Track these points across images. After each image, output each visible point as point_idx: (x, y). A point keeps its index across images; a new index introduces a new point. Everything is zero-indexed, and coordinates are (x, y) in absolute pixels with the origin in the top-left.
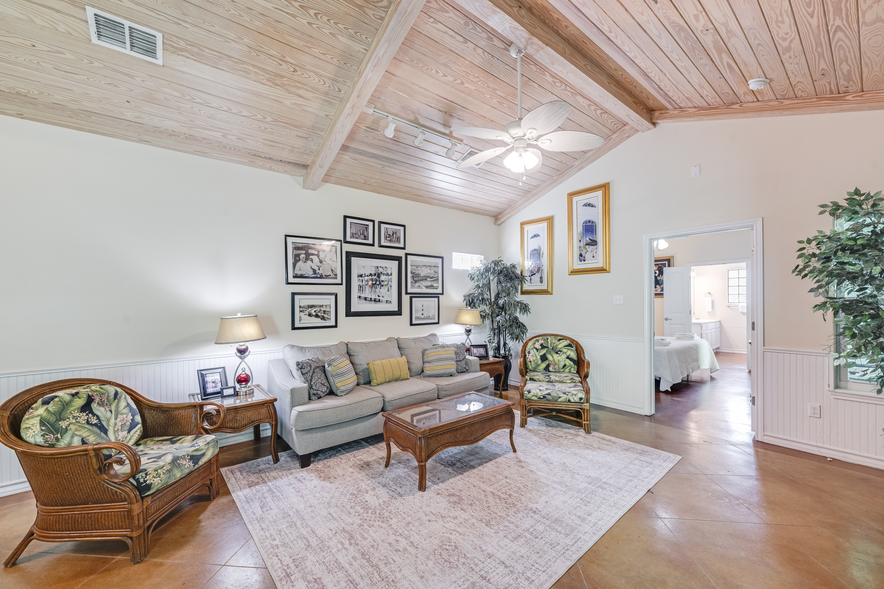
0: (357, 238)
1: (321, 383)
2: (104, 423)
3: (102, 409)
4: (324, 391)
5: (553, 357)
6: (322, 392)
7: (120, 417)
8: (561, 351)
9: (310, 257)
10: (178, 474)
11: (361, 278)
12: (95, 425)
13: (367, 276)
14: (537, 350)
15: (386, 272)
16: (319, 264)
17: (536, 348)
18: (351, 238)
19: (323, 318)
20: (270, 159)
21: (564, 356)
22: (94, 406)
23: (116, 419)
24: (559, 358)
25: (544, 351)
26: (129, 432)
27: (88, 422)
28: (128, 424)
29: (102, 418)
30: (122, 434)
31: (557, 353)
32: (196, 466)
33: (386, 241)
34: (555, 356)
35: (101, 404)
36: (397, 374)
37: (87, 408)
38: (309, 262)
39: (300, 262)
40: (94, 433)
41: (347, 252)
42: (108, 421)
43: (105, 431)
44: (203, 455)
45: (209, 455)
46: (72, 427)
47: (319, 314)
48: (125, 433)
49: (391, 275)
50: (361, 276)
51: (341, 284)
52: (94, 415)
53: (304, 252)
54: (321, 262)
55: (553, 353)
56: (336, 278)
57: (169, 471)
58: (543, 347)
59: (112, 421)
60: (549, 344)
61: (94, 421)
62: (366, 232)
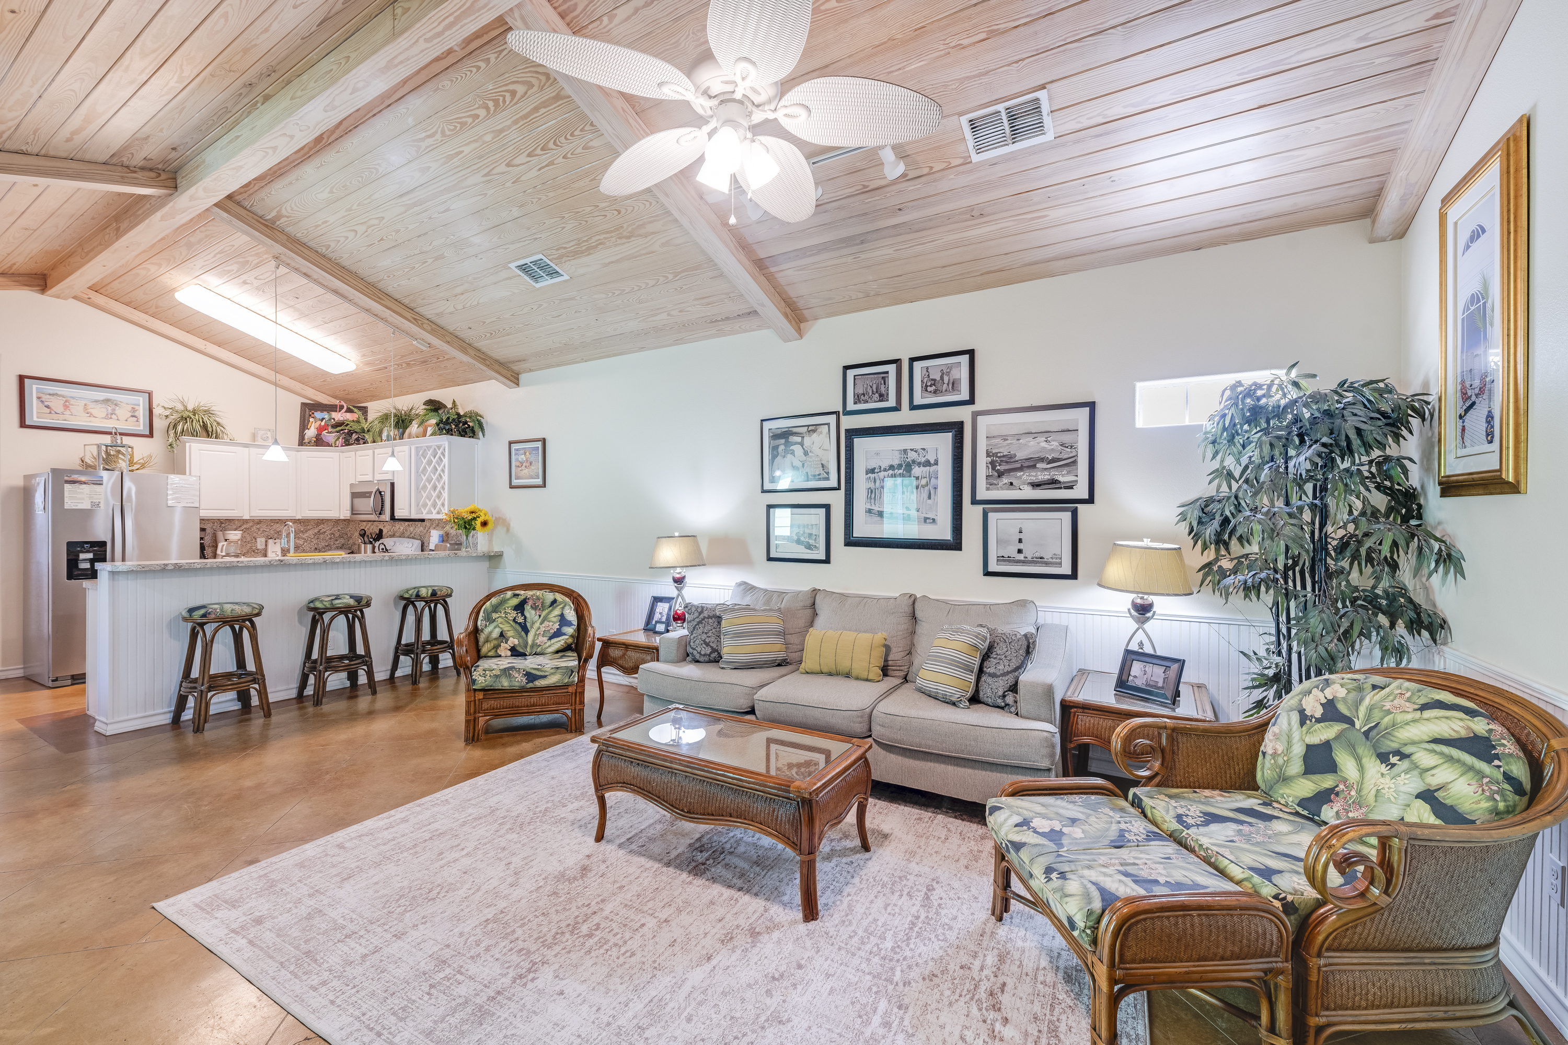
0: (866, 402)
1: (704, 641)
2: (528, 625)
3: (533, 612)
4: (703, 653)
5: (1361, 769)
6: (700, 653)
7: (546, 623)
8: (1404, 756)
9: (792, 448)
10: (505, 683)
11: (872, 476)
12: (520, 624)
13: (885, 470)
14: (1304, 719)
15: (923, 460)
16: (804, 458)
17: (1302, 712)
18: (855, 403)
19: (809, 547)
20: (728, 318)
21: (1411, 784)
22: (527, 607)
23: (541, 624)
24: (1386, 782)
25: (1326, 733)
26: (550, 638)
27: (514, 620)
28: (552, 631)
29: (528, 620)
30: (541, 640)
31: (1383, 758)
32: (531, 685)
33: (926, 394)
34: (1374, 767)
35: (534, 607)
36: (844, 665)
37: (520, 608)
38: (789, 456)
39: (779, 457)
40: (515, 630)
41: (847, 431)
42: (533, 623)
43: (526, 630)
44: (545, 677)
45: (553, 680)
46: (500, 620)
47: (802, 539)
48: (545, 639)
49: (936, 463)
50: (872, 471)
51: (839, 488)
52: (523, 614)
53: (783, 441)
54: (806, 453)
55: (1364, 750)
56: (827, 479)
57: (497, 676)
58: (1331, 712)
59: (537, 625)
60: (1362, 710)
61: (520, 620)
62: (883, 386)
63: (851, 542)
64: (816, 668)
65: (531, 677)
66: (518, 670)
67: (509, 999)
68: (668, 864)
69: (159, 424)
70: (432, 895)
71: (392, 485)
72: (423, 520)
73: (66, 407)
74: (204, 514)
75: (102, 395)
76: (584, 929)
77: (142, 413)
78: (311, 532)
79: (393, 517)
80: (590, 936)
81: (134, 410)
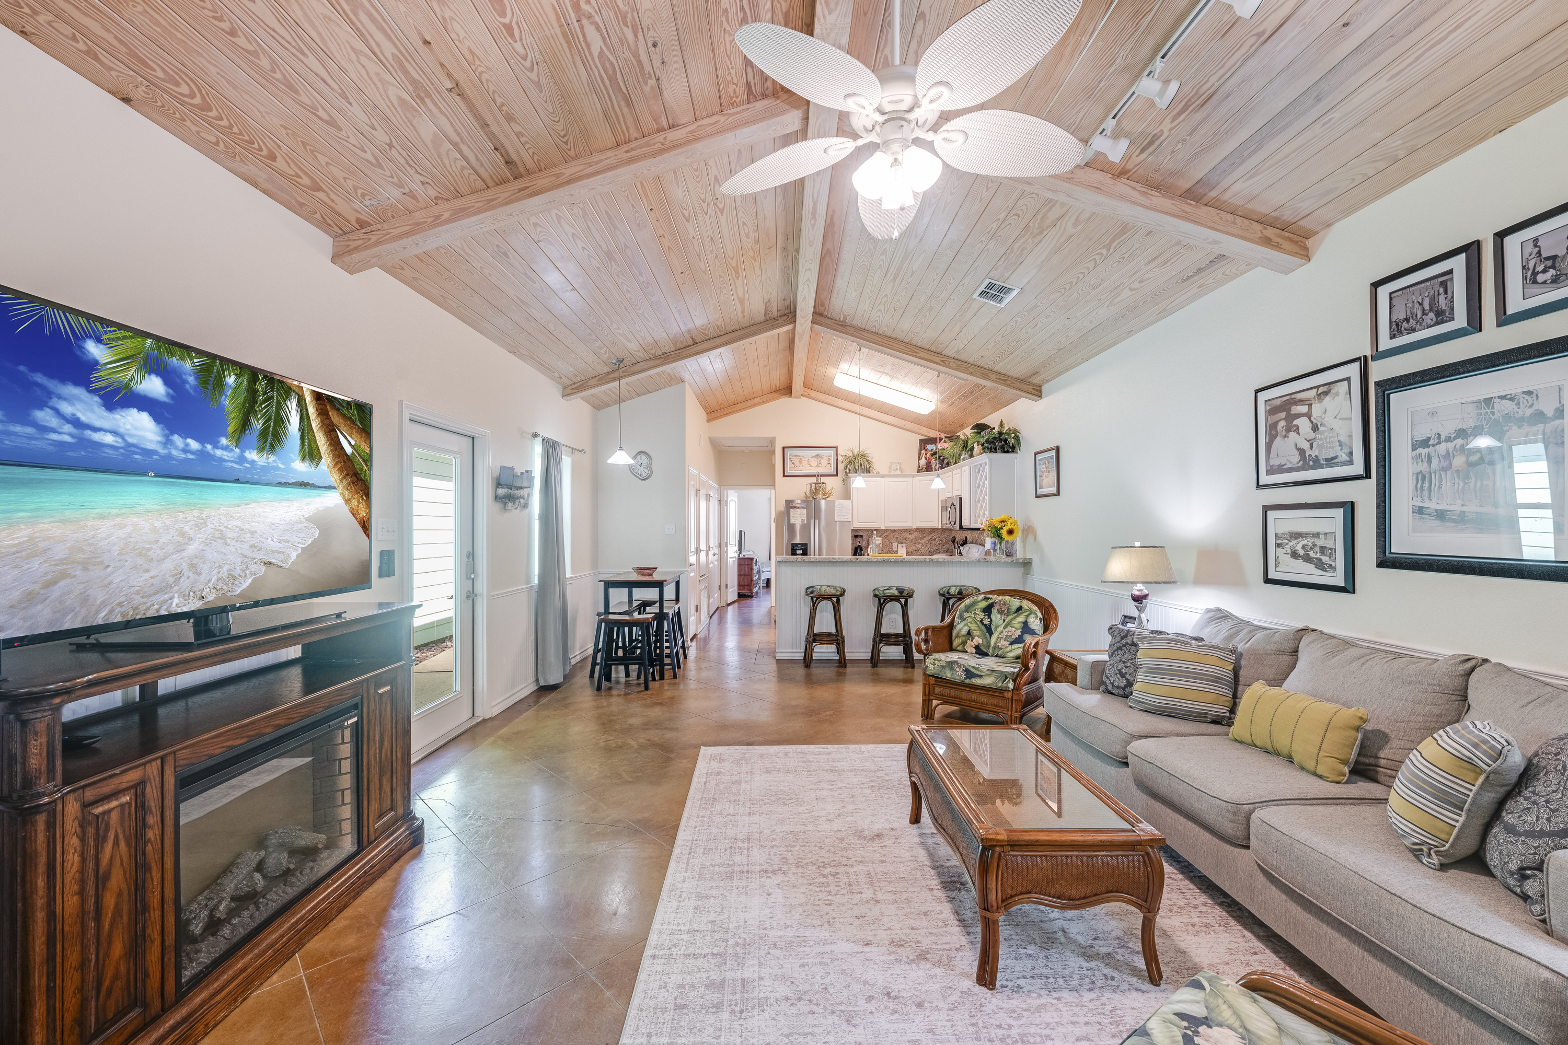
0: (1412, 330)
1: (1120, 671)
2: (993, 627)
3: (999, 616)
4: (1116, 684)
6: (1112, 684)
7: (1009, 628)
9: (1295, 422)
10: (948, 675)
11: (1424, 451)
12: (985, 625)
13: (1448, 439)
15: (1529, 412)
16: (1312, 435)
18: (1393, 337)
19: (1320, 565)
22: (994, 611)
23: (1005, 628)
26: (1012, 643)
27: (981, 621)
28: (1014, 637)
29: (994, 623)
30: (1003, 643)
32: (968, 681)
33: (1535, 289)
35: (1001, 612)
37: (988, 610)
38: (1292, 435)
39: (1278, 438)
40: (981, 630)
41: (1377, 384)
42: (997, 627)
43: (991, 633)
44: (981, 676)
45: (988, 681)
46: (969, 619)
47: (1312, 554)
48: (1007, 643)
50: (1425, 443)
51: (1368, 475)
52: (989, 617)
53: (1283, 415)
54: (1315, 428)
56: (1351, 462)
57: (943, 667)
59: (1001, 629)
61: (987, 622)
62: (1442, 299)
63: (1387, 561)
64: (1247, 737)
65: (969, 673)
66: (960, 666)
67: (747, 878)
68: (935, 867)
69: (841, 467)
70: (788, 802)
71: (961, 499)
72: (978, 529)
73: (800, 462)
74: (857, 525)
75: (814, 452)
76: (827, 871)
77: (833, 461)
78: (926, 539)
79: (961, 527)
80: (824, 876)
81: (829, 459)
